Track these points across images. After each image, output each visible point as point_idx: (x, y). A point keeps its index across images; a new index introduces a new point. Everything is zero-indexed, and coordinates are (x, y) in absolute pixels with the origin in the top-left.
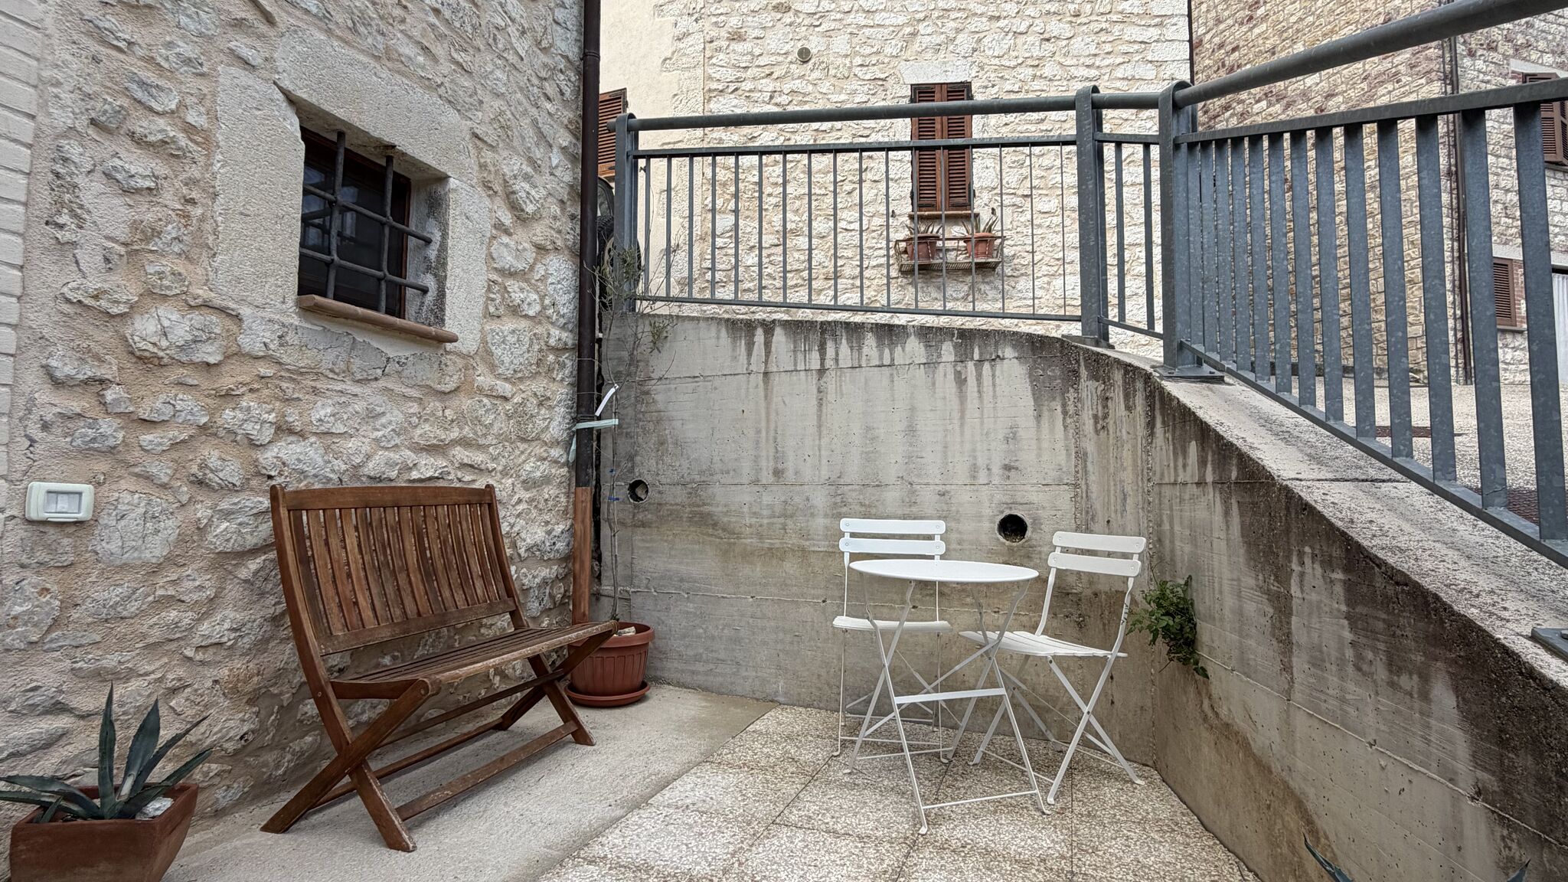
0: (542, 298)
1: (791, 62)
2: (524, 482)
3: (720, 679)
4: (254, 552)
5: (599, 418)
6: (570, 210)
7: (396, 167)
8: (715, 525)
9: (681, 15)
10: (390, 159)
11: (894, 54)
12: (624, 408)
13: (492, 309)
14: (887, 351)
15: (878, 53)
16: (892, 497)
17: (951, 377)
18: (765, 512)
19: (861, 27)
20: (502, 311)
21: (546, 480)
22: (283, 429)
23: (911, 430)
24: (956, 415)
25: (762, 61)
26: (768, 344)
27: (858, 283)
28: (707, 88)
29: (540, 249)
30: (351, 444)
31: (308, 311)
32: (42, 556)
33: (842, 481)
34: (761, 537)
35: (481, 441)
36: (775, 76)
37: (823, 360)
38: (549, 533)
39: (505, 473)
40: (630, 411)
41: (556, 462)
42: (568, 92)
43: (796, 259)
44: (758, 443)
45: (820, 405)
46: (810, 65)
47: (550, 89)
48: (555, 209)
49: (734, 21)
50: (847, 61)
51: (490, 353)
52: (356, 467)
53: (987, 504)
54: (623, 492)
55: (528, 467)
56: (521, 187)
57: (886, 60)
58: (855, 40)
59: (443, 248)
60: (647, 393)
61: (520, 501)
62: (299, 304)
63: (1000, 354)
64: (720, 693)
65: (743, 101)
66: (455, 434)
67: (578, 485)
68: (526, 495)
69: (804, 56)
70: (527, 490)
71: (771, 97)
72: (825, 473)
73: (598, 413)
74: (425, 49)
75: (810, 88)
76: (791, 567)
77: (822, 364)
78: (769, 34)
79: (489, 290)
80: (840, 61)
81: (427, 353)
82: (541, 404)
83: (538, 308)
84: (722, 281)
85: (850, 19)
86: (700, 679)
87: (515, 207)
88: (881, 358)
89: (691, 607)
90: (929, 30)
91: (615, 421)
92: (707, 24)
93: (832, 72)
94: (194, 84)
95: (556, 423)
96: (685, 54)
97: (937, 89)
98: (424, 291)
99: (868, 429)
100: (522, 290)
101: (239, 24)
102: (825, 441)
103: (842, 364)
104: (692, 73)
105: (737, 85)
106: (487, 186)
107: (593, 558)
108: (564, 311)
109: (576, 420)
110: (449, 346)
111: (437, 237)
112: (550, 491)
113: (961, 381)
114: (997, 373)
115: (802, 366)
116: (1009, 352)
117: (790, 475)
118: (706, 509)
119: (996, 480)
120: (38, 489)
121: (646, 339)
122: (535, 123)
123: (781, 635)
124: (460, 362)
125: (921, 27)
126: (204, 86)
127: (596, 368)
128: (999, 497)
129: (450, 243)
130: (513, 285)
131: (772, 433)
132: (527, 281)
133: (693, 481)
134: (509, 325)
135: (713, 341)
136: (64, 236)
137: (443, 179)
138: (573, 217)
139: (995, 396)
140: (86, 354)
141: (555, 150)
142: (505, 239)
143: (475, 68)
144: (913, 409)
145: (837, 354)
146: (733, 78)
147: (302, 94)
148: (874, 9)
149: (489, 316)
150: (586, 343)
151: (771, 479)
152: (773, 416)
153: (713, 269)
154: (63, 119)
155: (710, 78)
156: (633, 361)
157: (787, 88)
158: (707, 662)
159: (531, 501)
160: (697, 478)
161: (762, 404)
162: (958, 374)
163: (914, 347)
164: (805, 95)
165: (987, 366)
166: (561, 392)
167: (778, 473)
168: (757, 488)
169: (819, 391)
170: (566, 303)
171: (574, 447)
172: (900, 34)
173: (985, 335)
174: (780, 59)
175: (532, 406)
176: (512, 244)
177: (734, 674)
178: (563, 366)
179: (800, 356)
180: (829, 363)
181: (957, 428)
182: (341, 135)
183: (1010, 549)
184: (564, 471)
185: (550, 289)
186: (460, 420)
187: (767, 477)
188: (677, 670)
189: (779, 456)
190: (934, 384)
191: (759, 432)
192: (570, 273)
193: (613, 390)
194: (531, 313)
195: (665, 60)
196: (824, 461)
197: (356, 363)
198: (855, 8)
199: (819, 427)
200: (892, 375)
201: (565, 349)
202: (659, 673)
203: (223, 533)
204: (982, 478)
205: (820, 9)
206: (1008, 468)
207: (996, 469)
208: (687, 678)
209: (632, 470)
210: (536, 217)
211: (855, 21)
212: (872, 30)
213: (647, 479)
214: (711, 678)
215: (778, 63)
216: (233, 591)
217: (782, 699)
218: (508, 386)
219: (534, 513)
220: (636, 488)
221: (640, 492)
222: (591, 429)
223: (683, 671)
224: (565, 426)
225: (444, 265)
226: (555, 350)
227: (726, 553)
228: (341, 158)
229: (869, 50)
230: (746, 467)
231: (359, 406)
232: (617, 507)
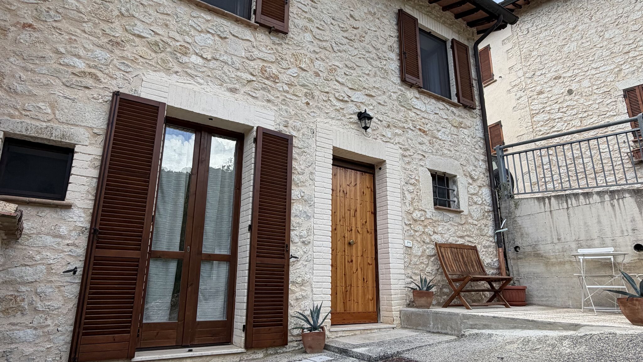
0: (482, 199)
1: (565, 96)
2: (483, 246)
3: (551, 302)
4: (433, 256)
5: (502, 229)
6: (486, 175)
7: (446, 176)
8: (542, 256)
9: (518, 91)
10: (445, 175)
11: (612, 80)
12: (509, 226)
13: (470, 204)
14: (587, 200)
15: (604, 82)
16: (597, 242)
17: (609, 205)
18: (557, 251)
19: (593, 75)
20: (472, 204)
21: (490, 246)
22: (434, 232)
23: (599, 222)
24: (613, 216)
25: (552, 99)
26: (550, 203)
27: (613, 172)
28: (531, 114)
29: (480, 187)
30: (446, 235)
31: (436, 209)
32: (407, 252)
33: (579, 240)
34: (556, 258)
35: (472, 236)
36: (559, 102)
37: (567, 205)
38: (492, 260)
39: (478, 243)
40: (511, 227)
41: (492, 242)
42: (482, 146)
43: (580, 168)
44: (551, 231)
45: (569, 218)
46: (573, 94)
47: (477, 147)
48: (482, 176)
49: (539, 88)
50: (590, 89)
51: (471, 214)
52: (447, 240)
53: (629, 241)
54: (513, 250)
55: (484, 243)
56: (473, 173)
57: (609, 84)
58: (592, 80)
59: (458, 191)
60: (516, 221)
61: (483, 251)
62: (434, 208)
63: (624, 196)
64: (551, 307)
65: (547, 115)
66: (465, 234)
67: (498, 248)
68: (485, 250)
69: (570, 92)
70: (485, 248)
71: (559, 110)
72: (574, 238)
73: (501, 227)
74: (449, 150)
75: (575, 102)
76: (567, 266)
77: (568, 206)
78: (554, 88)
79: (469, 199)
80: (586, 90)
81: (457, 215)
82: (485, 226)
83: (481, 202)
84: (549, 181)
85: (588, 73)
86: (544, 303)
87: (472, 178)
88: (586, 202)
89: (538, 281)
90: (627, 67)
91: (507, 229)
92: (528, 92)
93: (584, 94)
94: (416, 172)
95: (490, 231)
96: (521, 104)
97: (636, 88)
98: (454, 202)
99: (585, 223)
100: (476, 198)
101: (421, 159)
102: (572, 228)
103: (574, 206)
104: (525, 110)
105: (543, 110)
106: (465, 175)
107: (506, 270)
108: (488, 201)
109: (495, 230)
110: (462, 213)
111: (456, 189)
112: (491, 249)
113: (613, 206)
114: (625, 202)
115: (561, 208)
116: (627, 195)
117: (563, 240)
118: (538, 252)
119: (630, 234)
120: (406, 241)
121: (513, 206)
122: (474, 156)
123: (568, 287)
124: (465, 217)
125: (623, 67)
126: (417, 172)
127: (500, 216)
128: (632, 239)
129: (459, 190)
130: (474, 197)
131: (555, 229)
132: (478, 195)
133: (533, 245)
134: (474, 207)
135: (533, 204)
136: (405, 201)
137: (455, 176)
138: (487, 177)
139: (625, 209)
140: (409, 220)
141: (480, 161)
142: (471, 186)
143: (459, 150)
144: (599, 216)
145: (572, 203)
146: (541, 108)
147: (430, 168)
148: (599, 66)
149: (469, 205)
150: (496, 209)
151: (557, 241)
152: (554, 223)
153: (544, 177)
154: (403, 183)
155: (532, 110)
156: (510, 213)
157: (565, 105)
158: (546, 297)
159: (486, 251)
160: (534, 243)
161: (551, 220)
162: (612, 204)
163: (596, 197)
164: (573, 106)
165: (621, 200)
166: (490, 222)
167: (559, 239)
168: (553, 244)
169: (568, 214)
170: (488, 200)
171: (496, 238)
172: (613, 73)
173: (618, 191)
174: (560, 96)
175: (483, 227)
176: (473, 187)
177: (555, 300)
178: (490, 216)
179: (560, 205)
180: (570, 206)
181: (614, 220)
182: (436, 173)
183: (639, 254)
184: (494, 244)
185: (484, 196)
186: (466, 230)
187: (556, 241)
188: (537, 300)
189: (558, 234)
190: (604, 208)
191: (551, 228)
192: (488, 191)
193: (505, 221)
194: (480, 203)
195: (514, 107)
196: (573, 235)
197: (445, 218)
198: (590, 69)
199: (570, 224)
200: (590, 207)
201: (490, 211)
202: (531, 302)
203: (428, 252)
204: (626, 234)
205: (574, 73)
206: (634, 230)
207: (630, 231)
208: (540, 303)
209: (514, 243)
210: (478, 179)
211: (591, 73)
212: (599, 74)
213: (519, 245)
214: (548, 302)
215: (559, 98)
216: (430, 263)
217: (571, 307)
218: (476, 222)
219: (487, 255)
220: (516, 248)
221: (518, 249)
222: (500, 232)
223: (539, 301)
224: (492, 232)
225: (458, 195)
226: (487, 212)
227: (547, 264)
228: (437, 177)
229: (599, 82)
230: (549, 239)
231: (446, 228)
232: (511, 253)
